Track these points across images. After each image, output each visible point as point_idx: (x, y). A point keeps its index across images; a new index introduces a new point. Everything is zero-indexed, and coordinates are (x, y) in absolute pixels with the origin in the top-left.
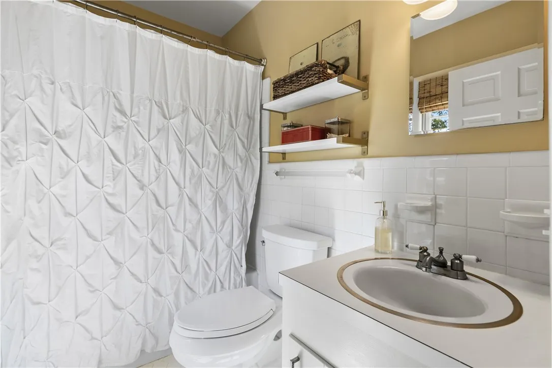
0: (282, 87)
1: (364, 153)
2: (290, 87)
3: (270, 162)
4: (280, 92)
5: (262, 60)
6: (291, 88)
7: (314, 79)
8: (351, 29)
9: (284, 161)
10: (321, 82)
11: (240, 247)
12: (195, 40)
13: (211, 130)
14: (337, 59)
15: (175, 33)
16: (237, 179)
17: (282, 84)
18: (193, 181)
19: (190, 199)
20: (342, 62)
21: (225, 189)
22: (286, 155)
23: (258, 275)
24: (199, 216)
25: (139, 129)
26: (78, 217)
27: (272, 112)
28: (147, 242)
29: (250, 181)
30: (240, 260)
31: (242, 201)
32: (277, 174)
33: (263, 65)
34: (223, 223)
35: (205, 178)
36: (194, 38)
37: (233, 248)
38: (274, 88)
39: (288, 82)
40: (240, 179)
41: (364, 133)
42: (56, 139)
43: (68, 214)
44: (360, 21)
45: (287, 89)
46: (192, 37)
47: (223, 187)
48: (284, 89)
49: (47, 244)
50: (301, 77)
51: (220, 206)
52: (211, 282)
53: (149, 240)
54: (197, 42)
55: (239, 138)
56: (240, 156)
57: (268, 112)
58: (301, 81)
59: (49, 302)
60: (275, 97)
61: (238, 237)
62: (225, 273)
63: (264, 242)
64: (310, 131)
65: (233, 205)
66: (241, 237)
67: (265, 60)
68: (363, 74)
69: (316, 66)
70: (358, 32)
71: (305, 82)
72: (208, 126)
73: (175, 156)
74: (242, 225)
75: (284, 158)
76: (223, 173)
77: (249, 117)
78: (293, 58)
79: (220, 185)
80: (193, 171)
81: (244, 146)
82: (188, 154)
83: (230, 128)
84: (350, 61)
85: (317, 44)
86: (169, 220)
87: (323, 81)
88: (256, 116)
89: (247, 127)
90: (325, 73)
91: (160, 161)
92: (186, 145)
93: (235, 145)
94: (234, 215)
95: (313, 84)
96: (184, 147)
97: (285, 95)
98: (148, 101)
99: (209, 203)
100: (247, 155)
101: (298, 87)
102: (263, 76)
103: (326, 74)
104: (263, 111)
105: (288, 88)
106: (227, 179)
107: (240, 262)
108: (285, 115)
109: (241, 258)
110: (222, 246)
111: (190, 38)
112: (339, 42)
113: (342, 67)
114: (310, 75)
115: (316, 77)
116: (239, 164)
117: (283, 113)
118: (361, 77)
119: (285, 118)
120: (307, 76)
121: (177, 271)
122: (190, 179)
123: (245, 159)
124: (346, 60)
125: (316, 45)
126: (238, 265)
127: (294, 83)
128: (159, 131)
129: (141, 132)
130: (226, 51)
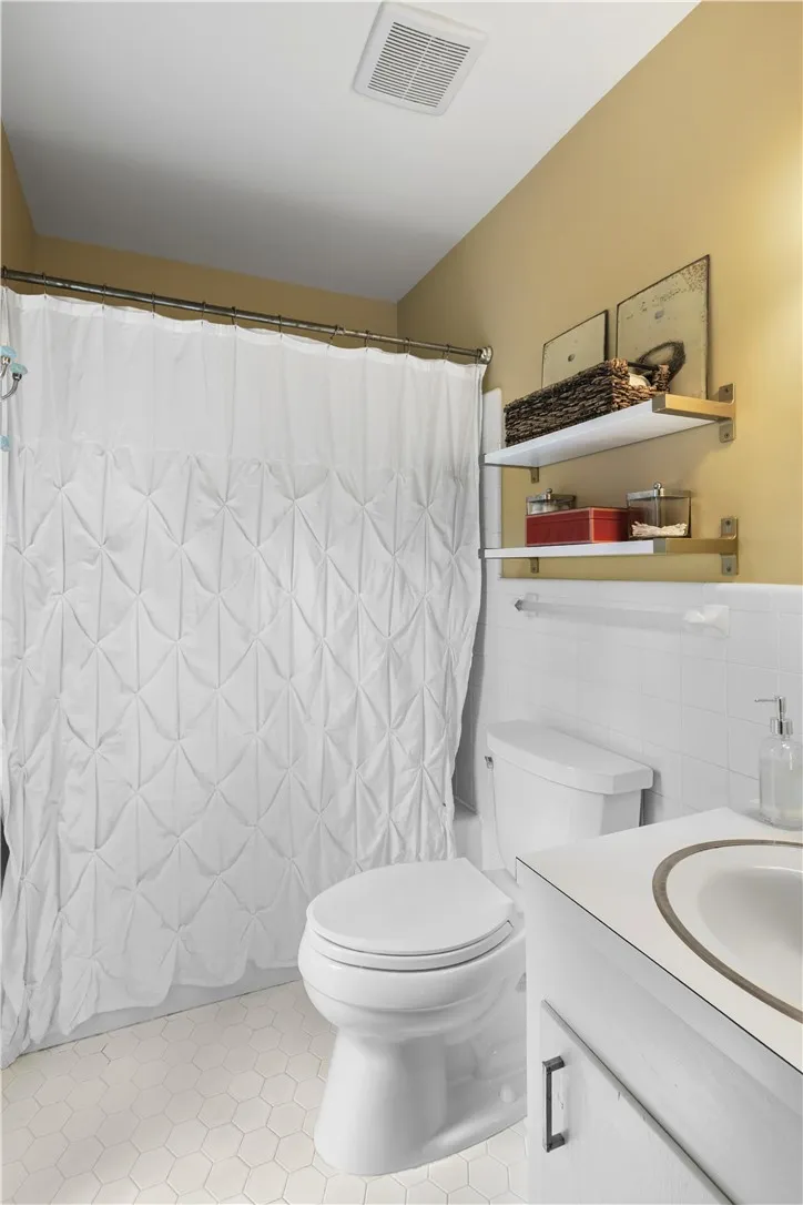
0: (526, 418)
1: (729, 570)
2: (543, 419)
3: (503, 576)
4: (522, 428)
5: (482, 352)
6: (545, 421)
7: (599, 403)
8: (687, 276)
9: (535, 575)
10: (614, 410)
11: (440, 762)
12: (341, 332)
13: (375, 513)
14: (654, 346)
15: (305, 326)
16: (432, 615)
17: (526, 412)
18: (341, 622)
19: (336, 660)
20: (667, 353)
21: (407, 637)
22: (540, 561)
23: (482, 826)
24: (354, 696)
25: (240, 521)
26: (140, 693)
27: (506, 469)
28: (257, 745)
29: (461, 615)
30: (440, 791)
31: (444, 661)
32: (519, 605)
33: (483, 362)
34: (405, 709)
35: (365, 614)
36: (342, 329)
37: (426, 763)
38: (507, 419)
39: (538, 408)
40: (438, 616)
41: (728, 523)
42: (108, 552)
43: (124, 688)
44: (708, 257)
45: (537, 424)
46: (336, 328)
47: (402, 633)
48: (529, 422)
49: (92, 739)
50: (566, 398)
51: (396, 673)
52: (379, 838)
53: (260, 742)
54: (346, 335)
55: (436, 526)
56: (437, 564)
57: (496, 468)
58: (566, 406)
59: (96, 848)
60: (511, 440)
61: (438, 739)
62: (409, 817)
63: (490, 759)
64: (592, 521)
65: (424, 670)
66: (443, 740)
67: (489, 351)
68: (720, 382)
69: (602, 374)
70: (704, 285)
71: (577, 409)
72: (369, 506)
73: (307, 570)
74: (444, 714)
75: (535, 570)
76: (401, 602)
77: (455, 478)
78: (551, 345)
79: (397, 627)
80: (340, 601)
81: (445, 544)
82: (331, 569)
83: (416, 506)
84: (687, 351)
85: (606, 312)
86: (297, 701)
87: (619, 408)
88: (470, 474)
89: (451, 502)
90: (623, 389)
91: (279, 584)
92: (326, 549)
93: (426, 538)
94: (426, 690)
95: (594, 415)
96: (322, 551)
97: (532, 435)
98: (256, 466)
99: (375, 666)
100: (453, 562)
101: (561, 420)
102: (486, 386)
103: (627, 390)
104: (487, 469)
105: (537, 422)
106: (411, 616)
107: (441, 795)
108: (535, 472)
109: (443, 789)
110: (401, 759)
111: (332, 331)
112: (659, 309)
113: (665, 369)
114: (588, 393)
115: (601, 399)
116: (436, 580)
117: (531, 468)
118: (716, 389)
119: (535, 479)
120: (581, 396)
121: (311, 806)
122: (336, 618)
123: (448, 570)
124: (676, 349)
125: (603, 315)
126: (436, 802)
127: (551, 411)
128: (276, 523)
129: (244, 527)
130: (405, 345)
